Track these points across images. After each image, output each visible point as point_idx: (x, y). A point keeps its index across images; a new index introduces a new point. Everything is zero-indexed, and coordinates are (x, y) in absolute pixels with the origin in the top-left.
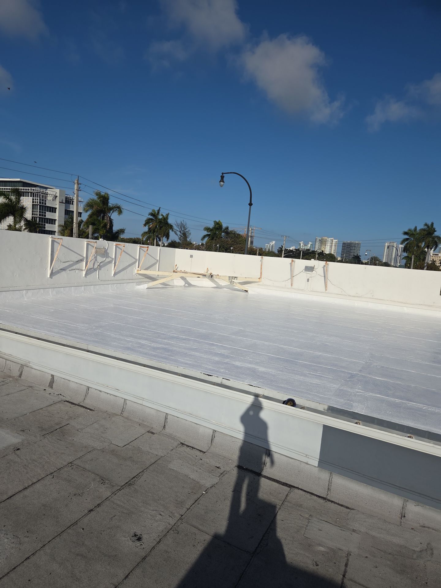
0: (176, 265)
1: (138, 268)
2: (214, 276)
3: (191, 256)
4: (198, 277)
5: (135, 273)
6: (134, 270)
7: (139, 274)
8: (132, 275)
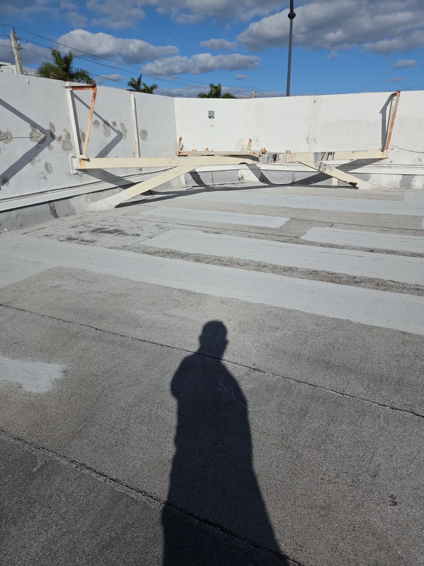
0: (180, 139)
1: (81, 154)
2: (281, 156)
3: (211, 116)
4: (240, 164)
5: (75, 167)
6: (71, 161)
7: (85, 171)
8: (66, 174)
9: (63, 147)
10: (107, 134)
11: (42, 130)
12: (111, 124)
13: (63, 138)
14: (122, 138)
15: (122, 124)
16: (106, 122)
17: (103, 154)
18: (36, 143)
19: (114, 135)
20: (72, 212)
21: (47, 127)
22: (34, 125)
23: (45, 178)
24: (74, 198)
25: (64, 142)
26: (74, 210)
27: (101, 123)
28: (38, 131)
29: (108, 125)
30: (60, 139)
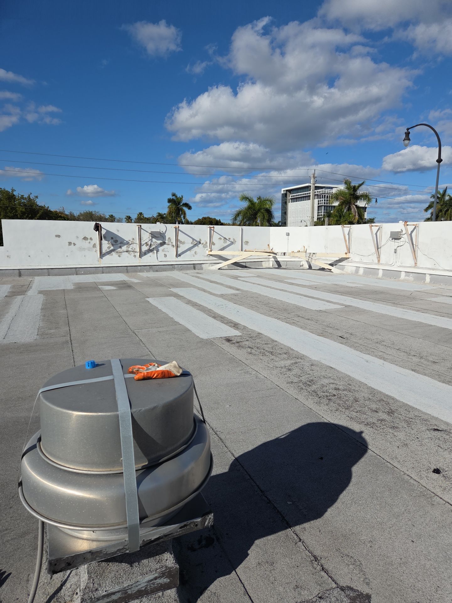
1: (209, 249)
3: (288, 234)
5: (207, 254)
6: (206, 252)
7: (211, 255)
8: (203, 256)
9: (203, 247)
10: (225, 242)
11: (196, 241)
12: (227, 239)
13: (204, 244)
14: (233, 244)
15: (234, 239)
16: (225, 238)
17: (222, 249)
18: (193, 245)
19: (228, 243)
20: (202, 269)
21: (198, 240)
22: (193, 239)
23: (194, 256)
24: (204, 264)
25: (204, 245)
26: (203, 268)
27: (223, 238)
28: (195, 241)
29: (226, 239)
30: (202, 244)
